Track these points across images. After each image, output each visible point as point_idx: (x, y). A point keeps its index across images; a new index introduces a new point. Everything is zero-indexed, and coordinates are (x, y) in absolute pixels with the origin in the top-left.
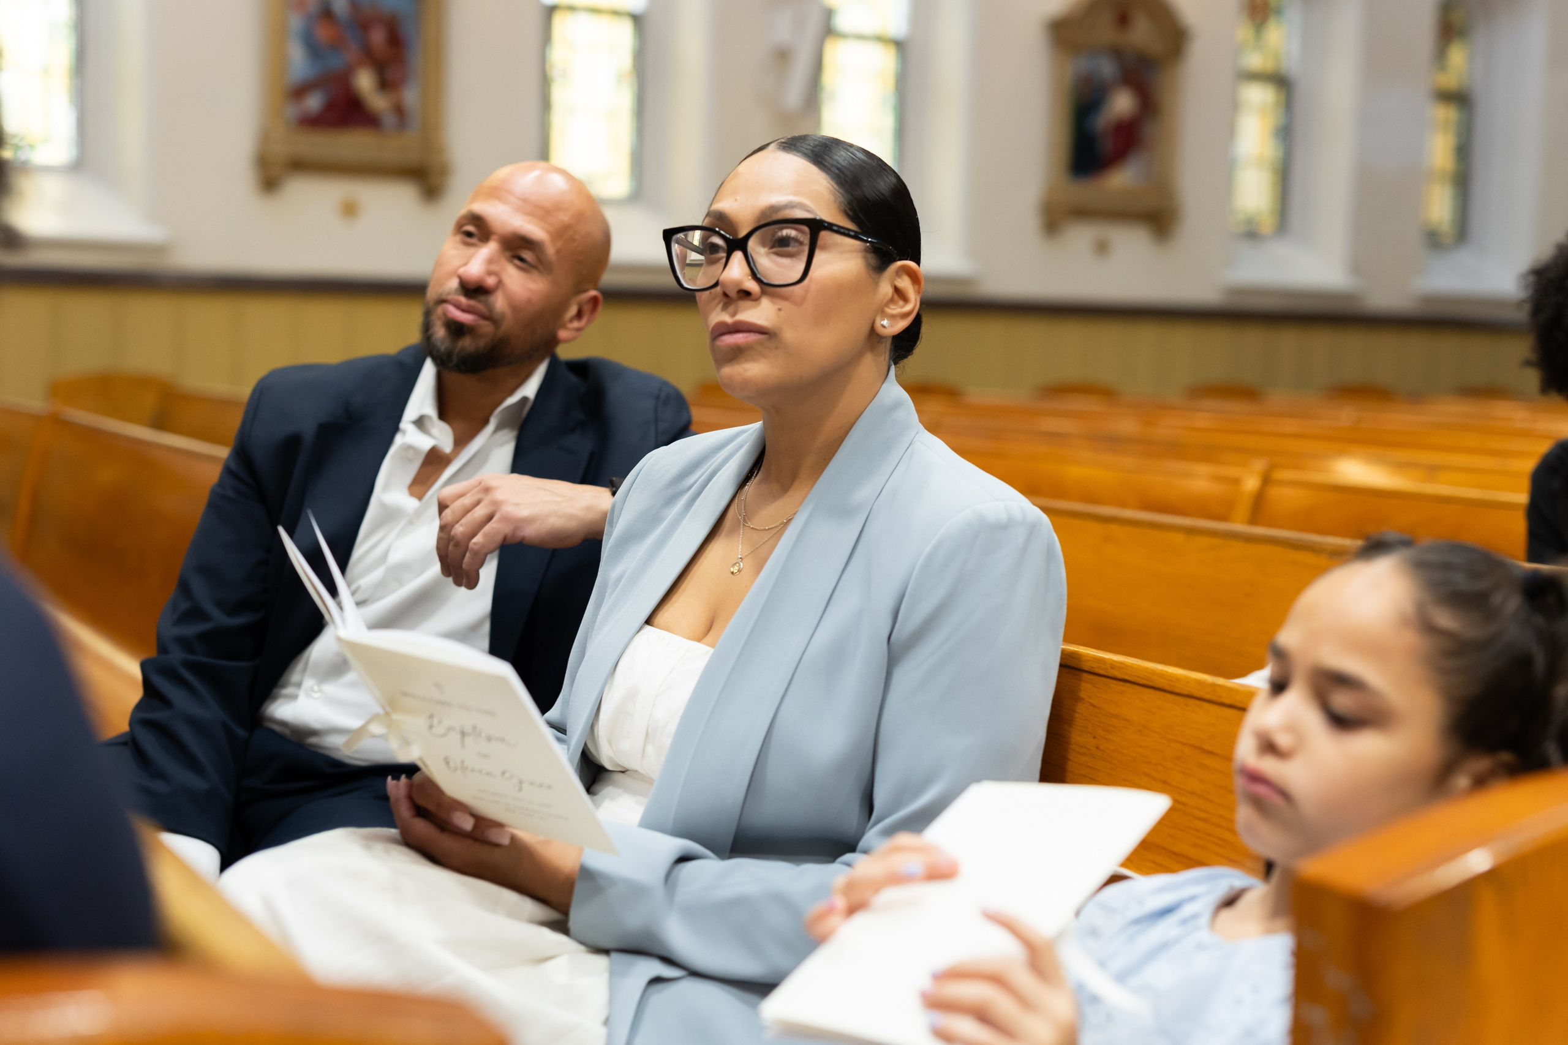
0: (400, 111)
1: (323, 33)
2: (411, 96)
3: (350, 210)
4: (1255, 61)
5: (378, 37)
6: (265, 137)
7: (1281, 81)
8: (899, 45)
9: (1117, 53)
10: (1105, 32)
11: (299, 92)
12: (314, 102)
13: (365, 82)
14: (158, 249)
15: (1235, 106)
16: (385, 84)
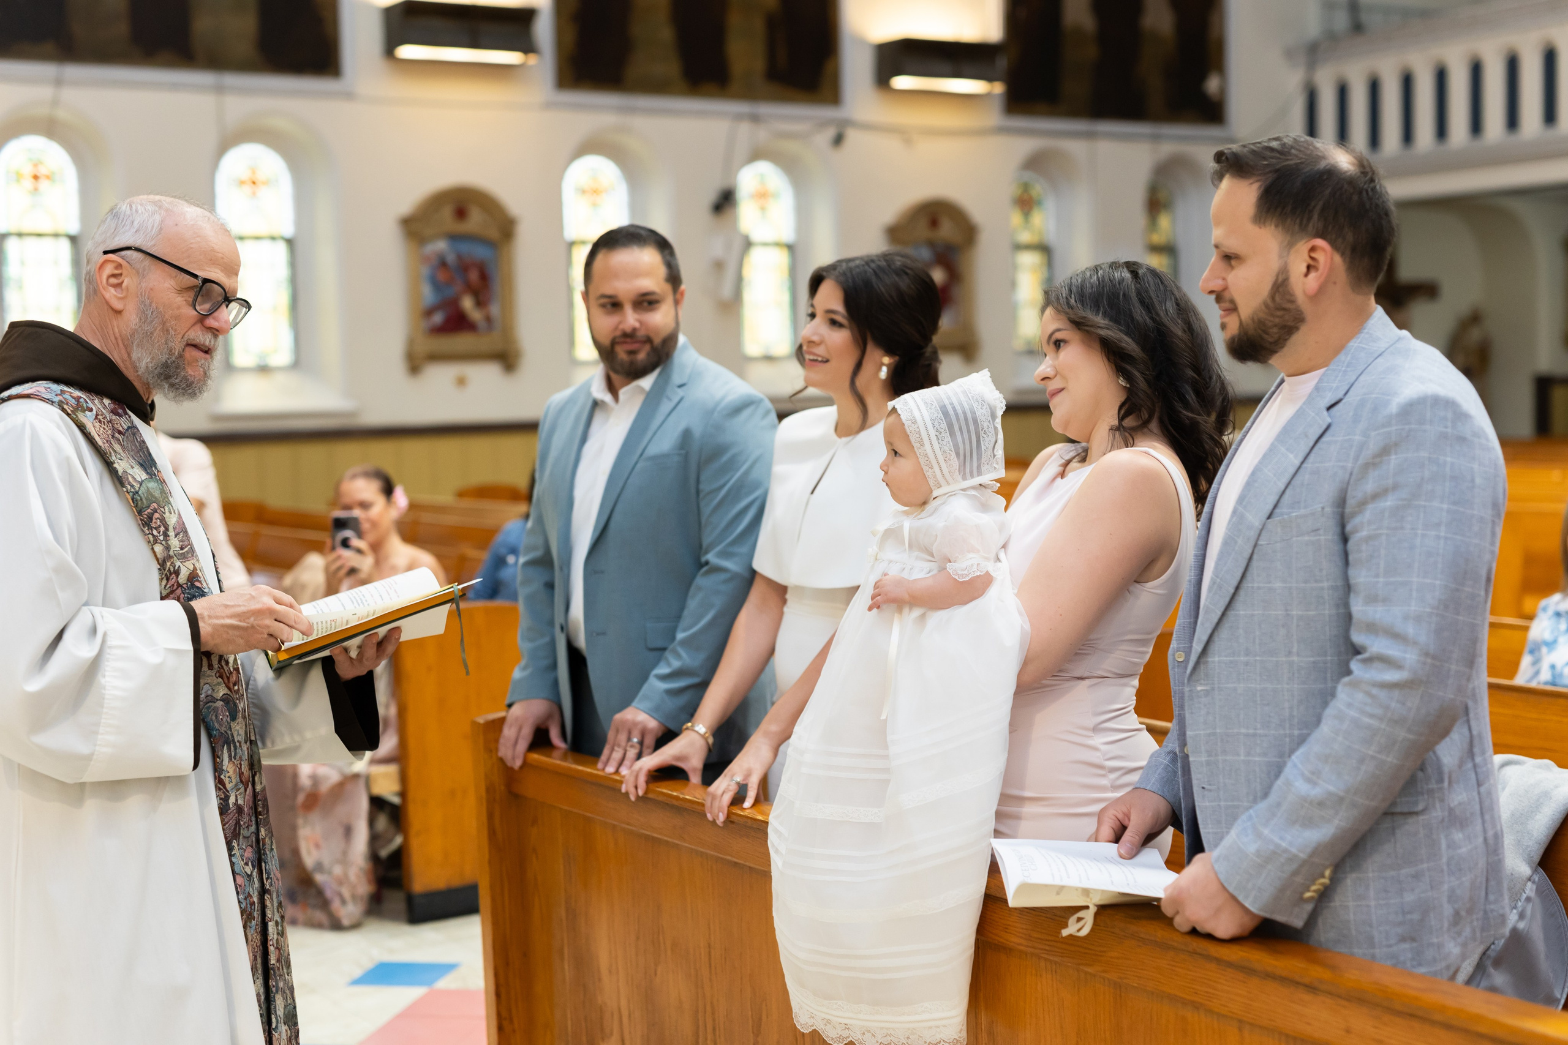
0: (489, 319)
1: (441, 276)
2: (495, 309)
3: (461, 382)
4: (1025, 237)
5: (474, 276)
6: (411, 343)
7: (1044, 249)
8: (790, 248)
9: (931, 244)
10: (922, 231)
11: (429, 312)
12: (438, 318)
13: (467, 303)
14: (351, 414)
15: (1015, 267)
16: (480, 303)
